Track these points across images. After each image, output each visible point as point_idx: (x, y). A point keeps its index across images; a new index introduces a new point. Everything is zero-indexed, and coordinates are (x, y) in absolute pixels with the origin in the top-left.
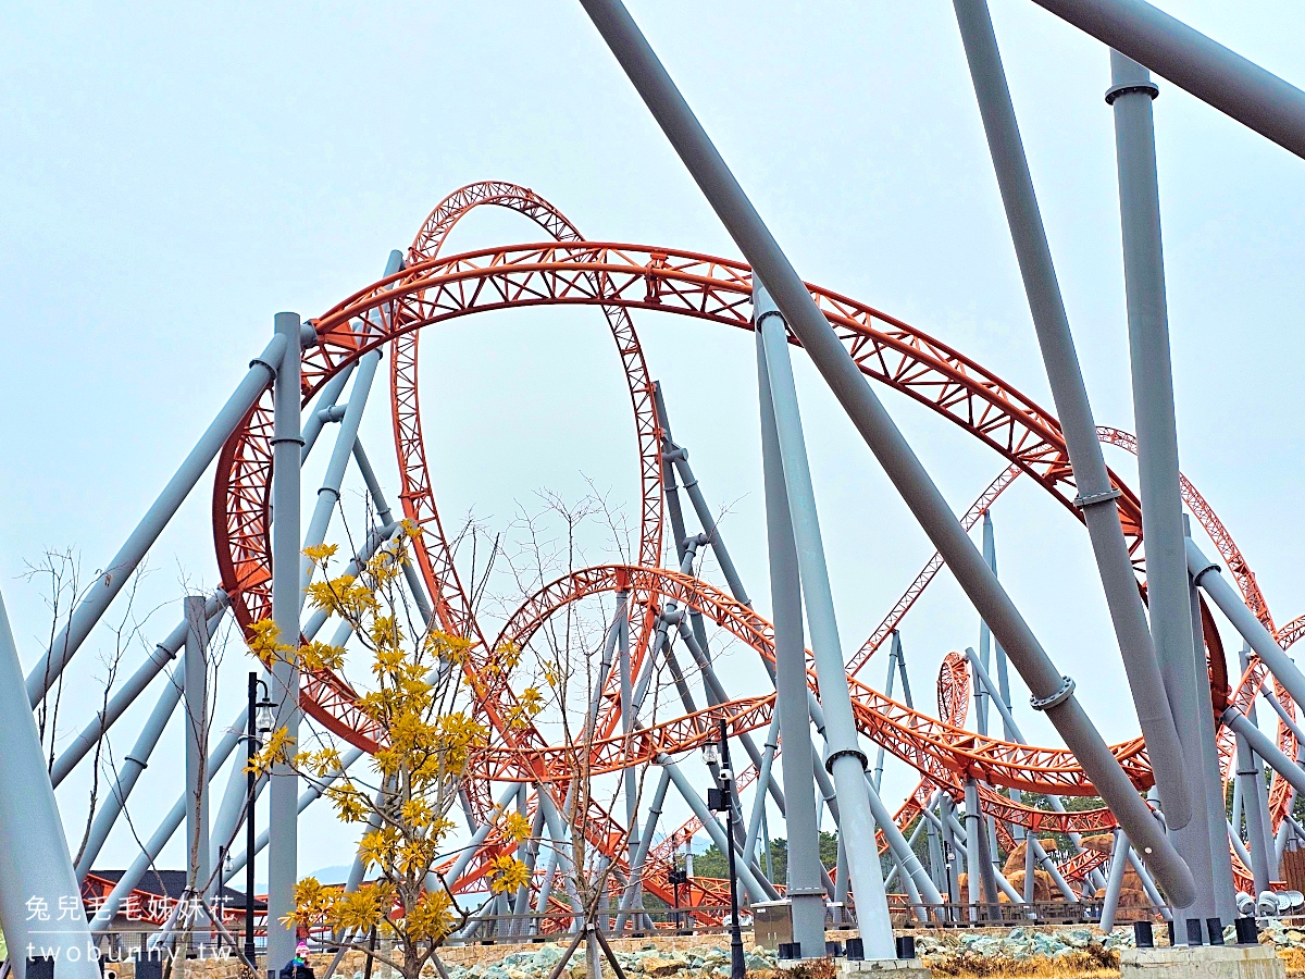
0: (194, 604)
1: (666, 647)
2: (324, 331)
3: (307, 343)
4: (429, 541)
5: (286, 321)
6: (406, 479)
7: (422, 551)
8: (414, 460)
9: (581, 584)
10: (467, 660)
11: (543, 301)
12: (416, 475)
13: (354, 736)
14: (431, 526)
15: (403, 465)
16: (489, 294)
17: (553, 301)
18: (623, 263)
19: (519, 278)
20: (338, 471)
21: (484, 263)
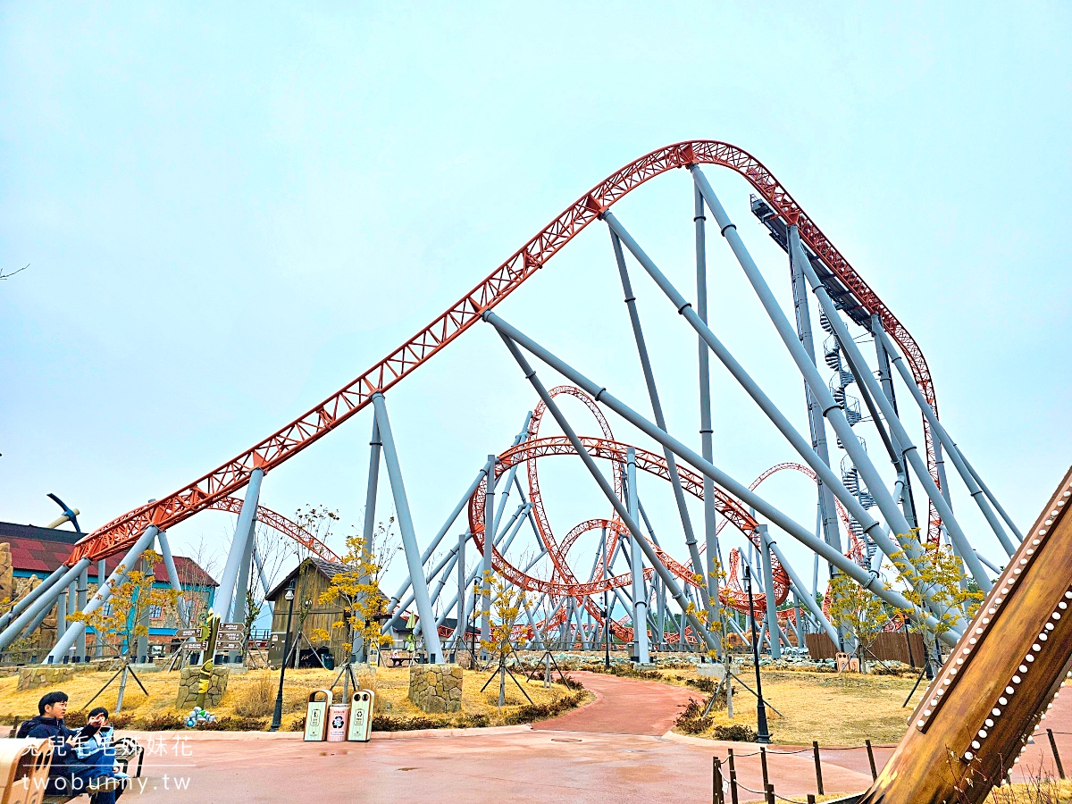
0: (461, 537)
1: (622, 545)
2: (501, 460)
3: (497, 463)
4: (539, 509)
5: (491, 457)
6: (531, 489)
7: (536, 513)
8: (534, 481)
9: (590, 525)
10: (550, 551)
11: (566, 453)
12: (535, 487)
13: (510, 579)
14: (539, 504)
15: (530, 483)
16: (550, 451)
17: (569, 453)
18: (589, 444)
19: (559, 447)
20: (509, 486)
21: (548, 442)
